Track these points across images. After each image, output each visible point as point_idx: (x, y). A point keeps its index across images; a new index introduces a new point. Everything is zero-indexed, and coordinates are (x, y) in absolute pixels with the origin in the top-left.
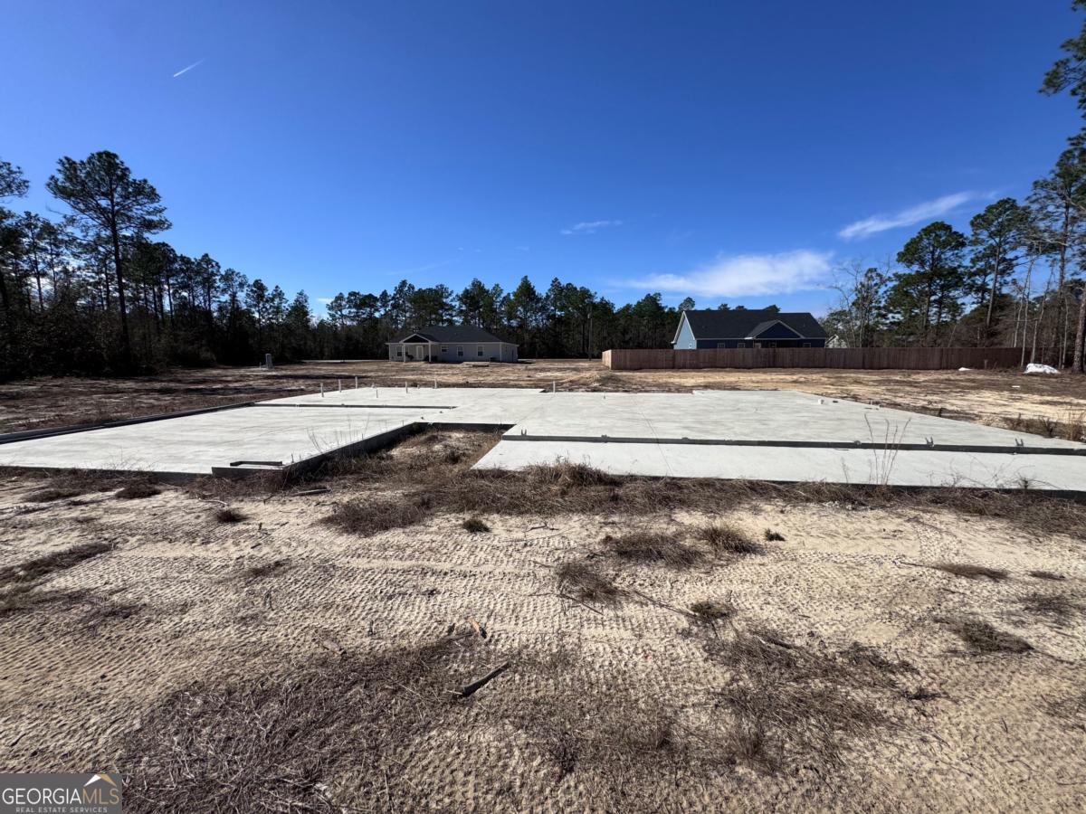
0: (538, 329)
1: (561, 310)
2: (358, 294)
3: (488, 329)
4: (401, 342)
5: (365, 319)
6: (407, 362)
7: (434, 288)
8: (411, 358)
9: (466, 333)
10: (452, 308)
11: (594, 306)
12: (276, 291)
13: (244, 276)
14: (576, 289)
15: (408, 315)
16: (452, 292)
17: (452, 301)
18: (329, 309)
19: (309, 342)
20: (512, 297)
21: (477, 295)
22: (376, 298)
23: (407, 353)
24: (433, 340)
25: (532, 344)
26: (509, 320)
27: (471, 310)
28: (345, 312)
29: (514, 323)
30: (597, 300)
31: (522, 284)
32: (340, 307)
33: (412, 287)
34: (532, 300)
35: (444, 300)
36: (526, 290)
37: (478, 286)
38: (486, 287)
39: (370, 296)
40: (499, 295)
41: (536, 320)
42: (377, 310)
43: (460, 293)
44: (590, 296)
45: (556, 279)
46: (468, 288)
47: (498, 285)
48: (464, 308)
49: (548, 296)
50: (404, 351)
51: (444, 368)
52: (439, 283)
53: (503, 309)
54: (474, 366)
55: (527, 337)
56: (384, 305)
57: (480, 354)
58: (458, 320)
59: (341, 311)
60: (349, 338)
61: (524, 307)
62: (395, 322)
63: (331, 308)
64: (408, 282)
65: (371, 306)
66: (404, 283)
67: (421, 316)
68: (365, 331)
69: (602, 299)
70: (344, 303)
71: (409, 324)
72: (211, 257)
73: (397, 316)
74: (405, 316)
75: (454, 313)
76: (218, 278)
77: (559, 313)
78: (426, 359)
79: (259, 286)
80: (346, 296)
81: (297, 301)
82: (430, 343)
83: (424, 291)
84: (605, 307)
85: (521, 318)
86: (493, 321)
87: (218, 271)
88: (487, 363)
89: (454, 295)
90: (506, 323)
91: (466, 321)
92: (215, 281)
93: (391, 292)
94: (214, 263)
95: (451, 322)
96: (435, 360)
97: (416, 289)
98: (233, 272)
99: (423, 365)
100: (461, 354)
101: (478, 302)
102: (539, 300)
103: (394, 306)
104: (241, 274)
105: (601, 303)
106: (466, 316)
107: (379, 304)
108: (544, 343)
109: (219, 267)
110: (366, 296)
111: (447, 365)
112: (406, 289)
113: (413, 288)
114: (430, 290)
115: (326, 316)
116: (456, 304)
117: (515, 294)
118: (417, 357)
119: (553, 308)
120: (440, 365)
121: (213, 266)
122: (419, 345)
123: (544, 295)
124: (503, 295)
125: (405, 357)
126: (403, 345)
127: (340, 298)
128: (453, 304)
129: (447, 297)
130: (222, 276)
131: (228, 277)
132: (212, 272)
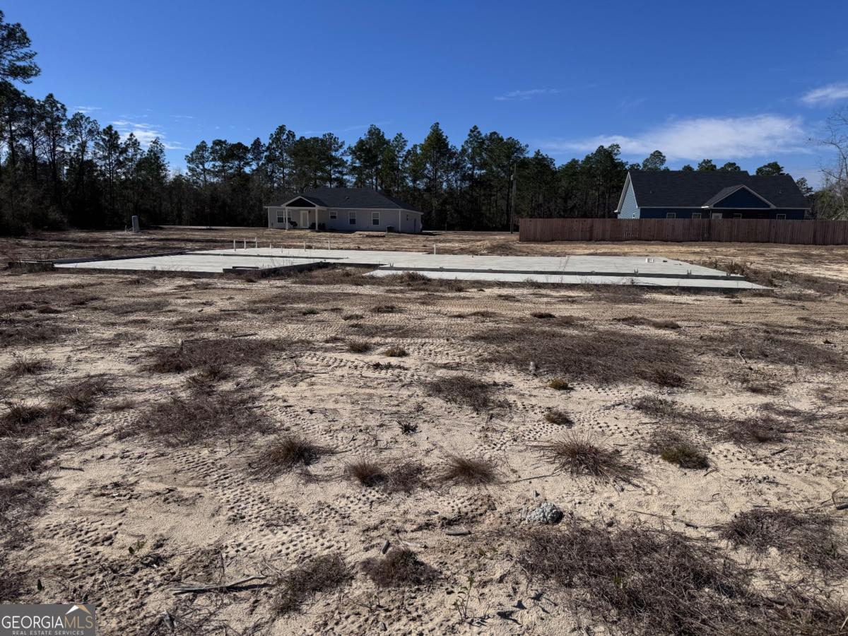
0: (451, 191)
1: (481, 168)
2: (225, 142)
3: (387, 193)
4: (283, 206)
5: (233, 175)
6: (289, 230)
7: (321, 137)
8: (294, 225)
9: (360, 196)
10: (342, 163)
11: (524, 163)
12: (130, 139)
13: (95, 122)
14: (502, 139)
15: (286, 171)
16: (343, 143)
17: (342, 155)
18: (189, 162)
19: (165, 203)
20: (419, 151)
21: (375, 147)
22: (246, 148)
23: (289, 219)
24: (321, 204)
25: (442, 212)
26: (414, 181)
27: (366, 167)
28: (208, 165)
29: (421, 185)
30: (530, 154)
31: (432, 134)
32: (202, 160)
33: (291, 134)
34: (443, 155)
35: (333, 154)
36: (437, 142)
37: (375, 134)
38: (387, 137)
39: (239, 145)
40: (402, 148)
41: (448, 181)
42: (248, 164)
43: (354, 144)
44: (521, 150)
45: (475, 128)
46: (363, 138)
47: (400, 135)
48: (357, 164)
49: (464, 150)
50: (285, 216)
51: (334, 237)
52: (326, 132)
53: (407, 166)
54: (368, 236)
55: (435, 203)
56: (257, 158)
57: (376, 222)
58: (351, 179)
59: (203, 164)
60: (214, 199)
61: (433, 164)
62: (270, 178)
63: (190, 160)
64: (288, 129)
65: (240, 159)
66: (282, 129)
67: (304, 174)
68: (234, 190)
69: (538, 153)
70: (206, 154)
71: (288, 183)
72: (56, 98)
73: (273, 172)
74: (283, 173)
75: (345, 171)
76: (64, 123)
77: (478, 172)
78: (312, 228)
79: (111, 134)
80: (210, 145)
81: (150, 151)
82: (317, 208)
83: (308, 141)
84: (542, 163)
85: (429, 178)
86: (394, 181)
87: (64, 115)
88: (384, 233)
89: (345, 147)
90: (411, 184)
91: (359, 180)
92: (60, 127)
93: (266, 141)
94: (59, 105)
95: (341, 182)
96: (322, 228)
97: (297, 138)
98: (82, 117)
99: (309, 233)
100: (353, 221)
101: (376, 157)
102: (452, 155)
103: (270, 159)
104: (91, 120)
105: (535, 158)
106: (360, 173)
107: (250, 156)
108: (456, 211)
109: (65, 110)
110: (234, 146)
111: (336, 234)
112: (285, 137)
113: (294, 136)
114: (316, 140)
115: (185, 172)
116: (348, 159)
117: (422, 147)
118: (301, 223)
119: (469, 166)
120: (328, 234)
121: (58, 109)
122: (303, 211)
123: (460, 149)
124: (407, 148)
125: (287, 225)
126: (286, 210)
127: (202, 147)
128: (345, 158)
129: (337, 150)
130: (69, 121)
131: (76, 123)
132: (58, 116)
